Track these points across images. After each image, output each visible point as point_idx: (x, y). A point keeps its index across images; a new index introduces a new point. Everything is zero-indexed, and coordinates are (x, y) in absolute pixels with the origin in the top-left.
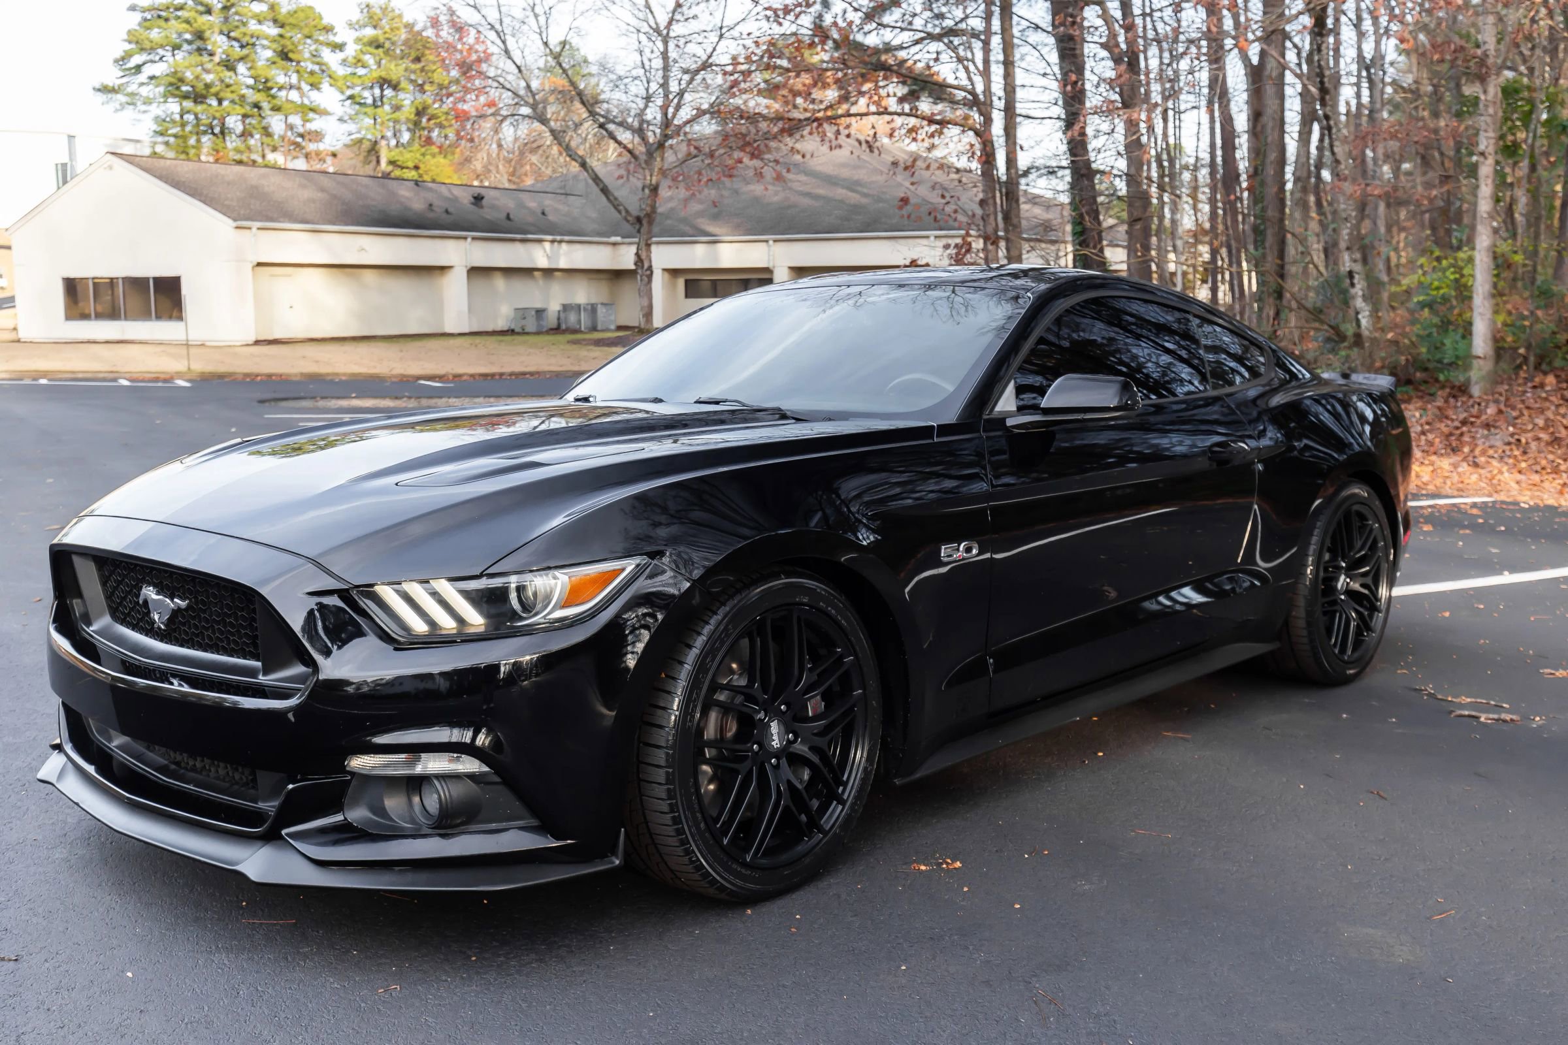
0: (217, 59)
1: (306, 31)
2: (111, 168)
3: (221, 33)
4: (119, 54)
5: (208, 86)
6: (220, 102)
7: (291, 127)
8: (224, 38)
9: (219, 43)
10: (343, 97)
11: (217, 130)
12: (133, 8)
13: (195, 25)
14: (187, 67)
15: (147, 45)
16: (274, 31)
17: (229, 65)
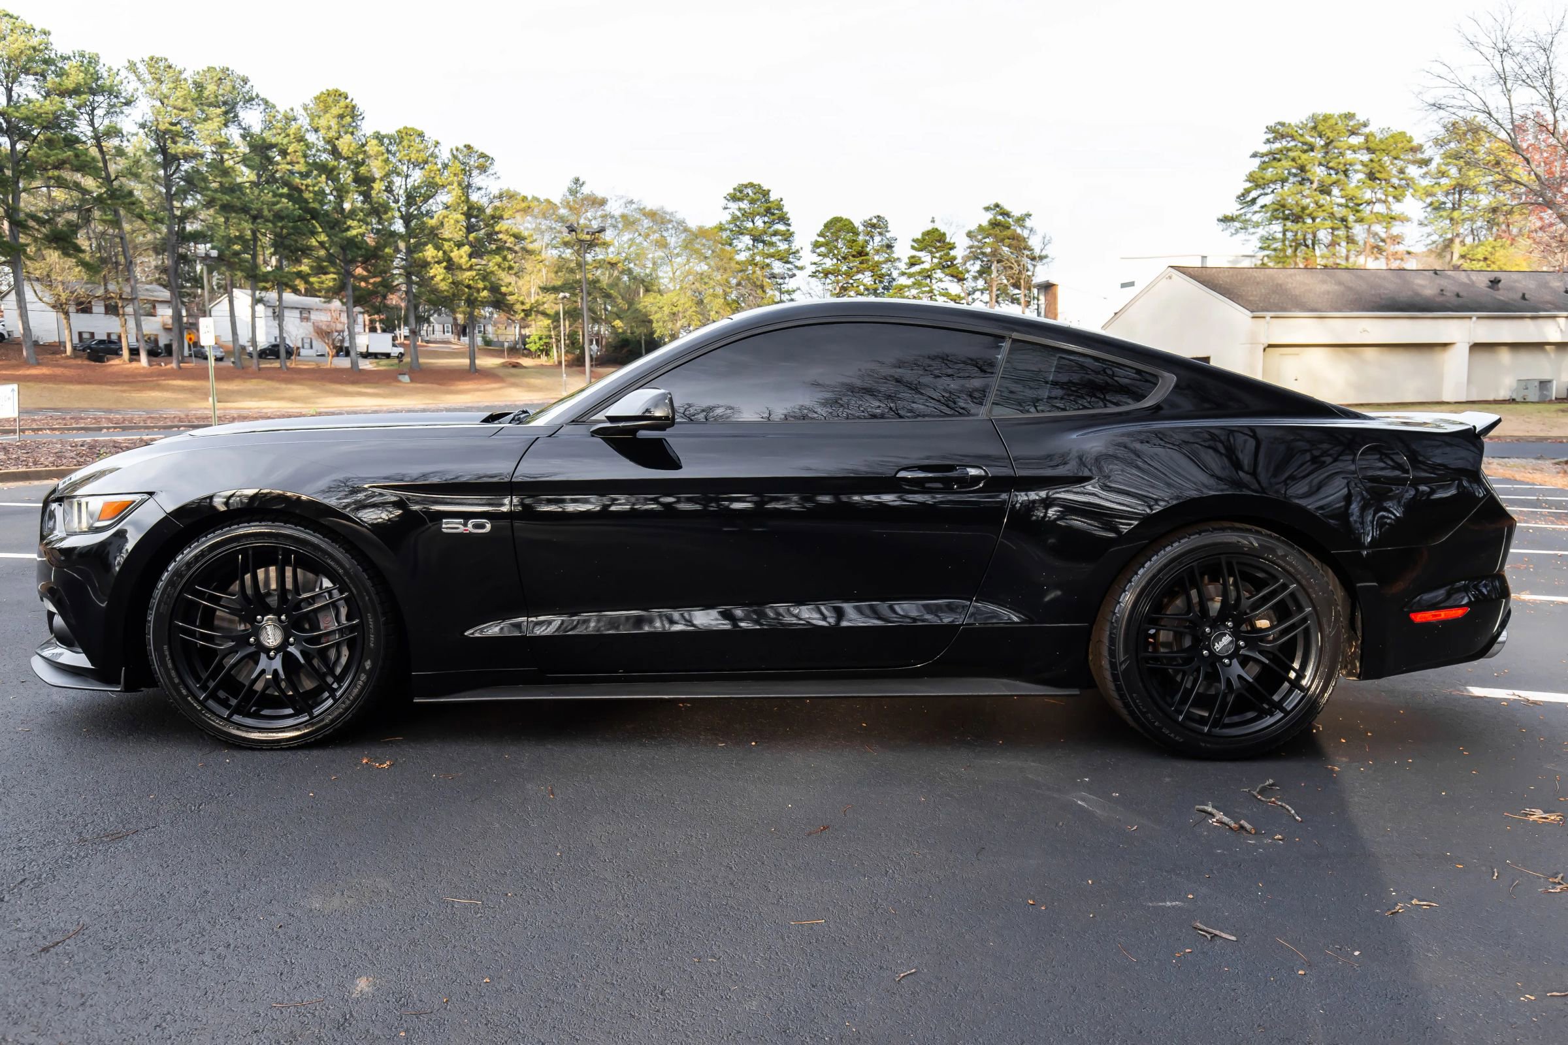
0: (1315, 186)
1: (1394, 153)
2: (1170, 278)
3: (1320, 164)
4: (1240, 191)
5: (1304, 209)
6: (1314, 219)
7: (1375, 234)
8: (1323, 168)
9: (1318, 173)
10: (1425, 205)
11: (1309, 242)
12: (1254, 155)
13: (1299, 162)
14: (1289, 196)
15: (1261, 182)
16: (1366, 157)
17: (1325, 190)
